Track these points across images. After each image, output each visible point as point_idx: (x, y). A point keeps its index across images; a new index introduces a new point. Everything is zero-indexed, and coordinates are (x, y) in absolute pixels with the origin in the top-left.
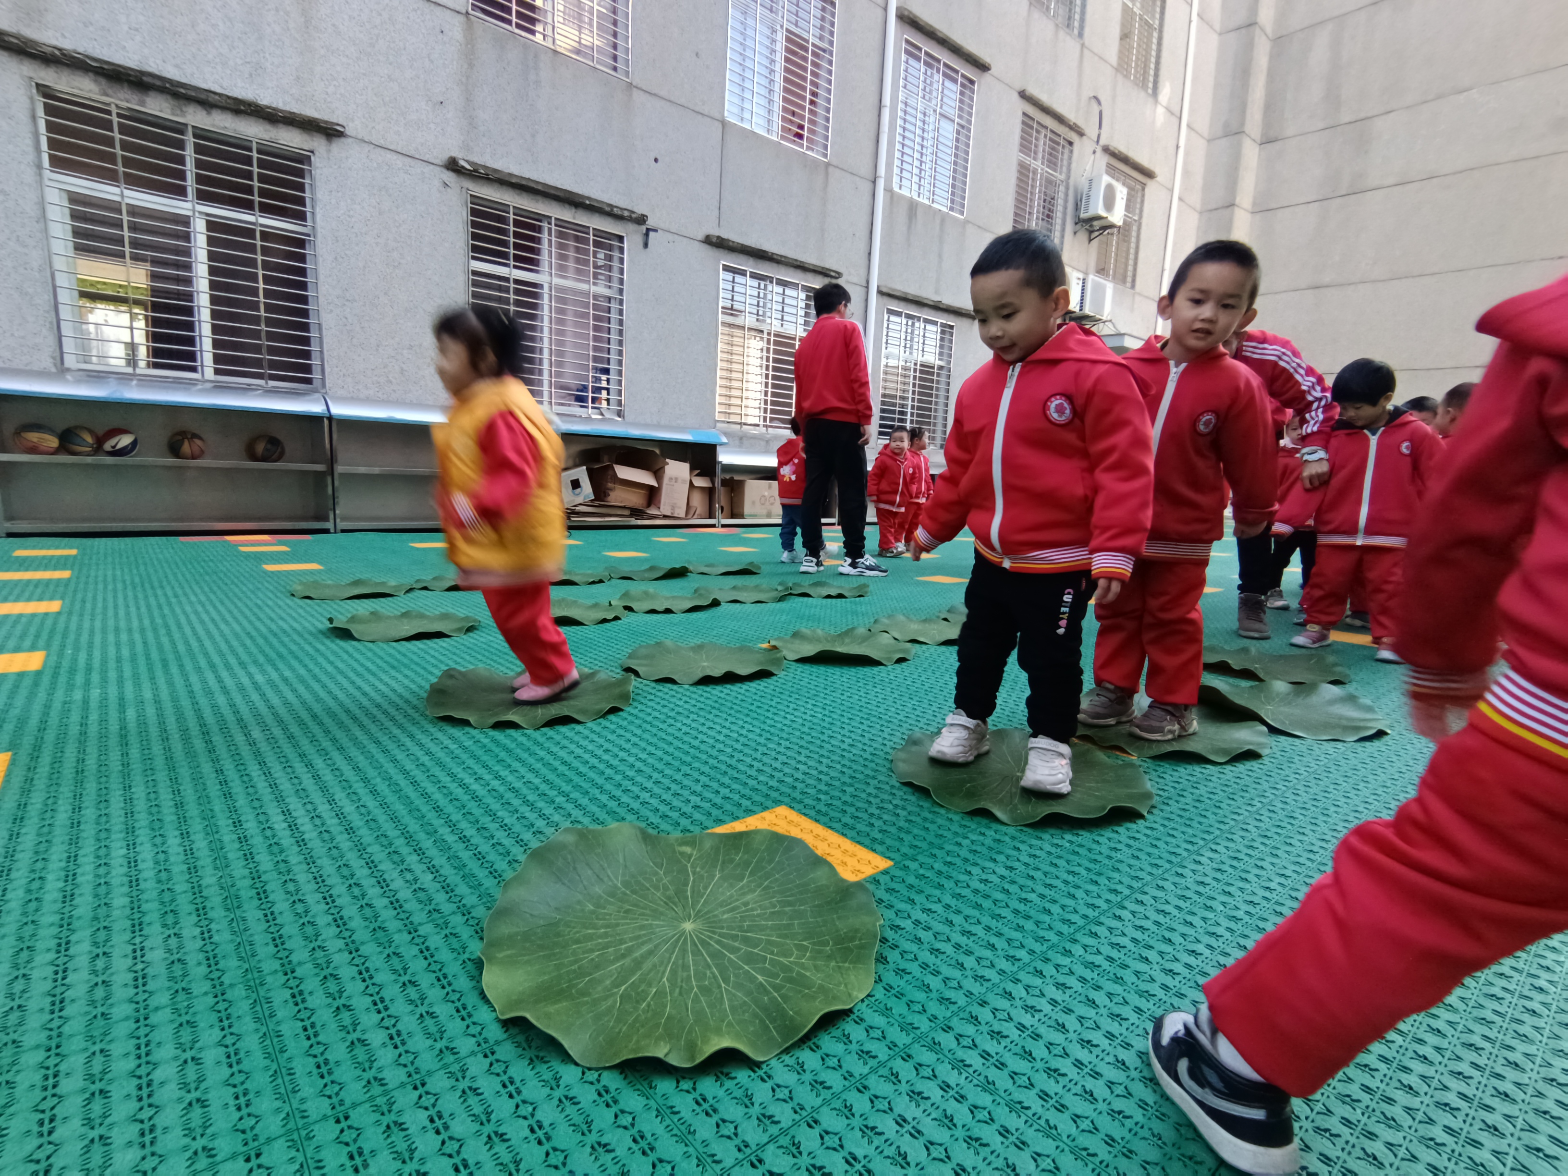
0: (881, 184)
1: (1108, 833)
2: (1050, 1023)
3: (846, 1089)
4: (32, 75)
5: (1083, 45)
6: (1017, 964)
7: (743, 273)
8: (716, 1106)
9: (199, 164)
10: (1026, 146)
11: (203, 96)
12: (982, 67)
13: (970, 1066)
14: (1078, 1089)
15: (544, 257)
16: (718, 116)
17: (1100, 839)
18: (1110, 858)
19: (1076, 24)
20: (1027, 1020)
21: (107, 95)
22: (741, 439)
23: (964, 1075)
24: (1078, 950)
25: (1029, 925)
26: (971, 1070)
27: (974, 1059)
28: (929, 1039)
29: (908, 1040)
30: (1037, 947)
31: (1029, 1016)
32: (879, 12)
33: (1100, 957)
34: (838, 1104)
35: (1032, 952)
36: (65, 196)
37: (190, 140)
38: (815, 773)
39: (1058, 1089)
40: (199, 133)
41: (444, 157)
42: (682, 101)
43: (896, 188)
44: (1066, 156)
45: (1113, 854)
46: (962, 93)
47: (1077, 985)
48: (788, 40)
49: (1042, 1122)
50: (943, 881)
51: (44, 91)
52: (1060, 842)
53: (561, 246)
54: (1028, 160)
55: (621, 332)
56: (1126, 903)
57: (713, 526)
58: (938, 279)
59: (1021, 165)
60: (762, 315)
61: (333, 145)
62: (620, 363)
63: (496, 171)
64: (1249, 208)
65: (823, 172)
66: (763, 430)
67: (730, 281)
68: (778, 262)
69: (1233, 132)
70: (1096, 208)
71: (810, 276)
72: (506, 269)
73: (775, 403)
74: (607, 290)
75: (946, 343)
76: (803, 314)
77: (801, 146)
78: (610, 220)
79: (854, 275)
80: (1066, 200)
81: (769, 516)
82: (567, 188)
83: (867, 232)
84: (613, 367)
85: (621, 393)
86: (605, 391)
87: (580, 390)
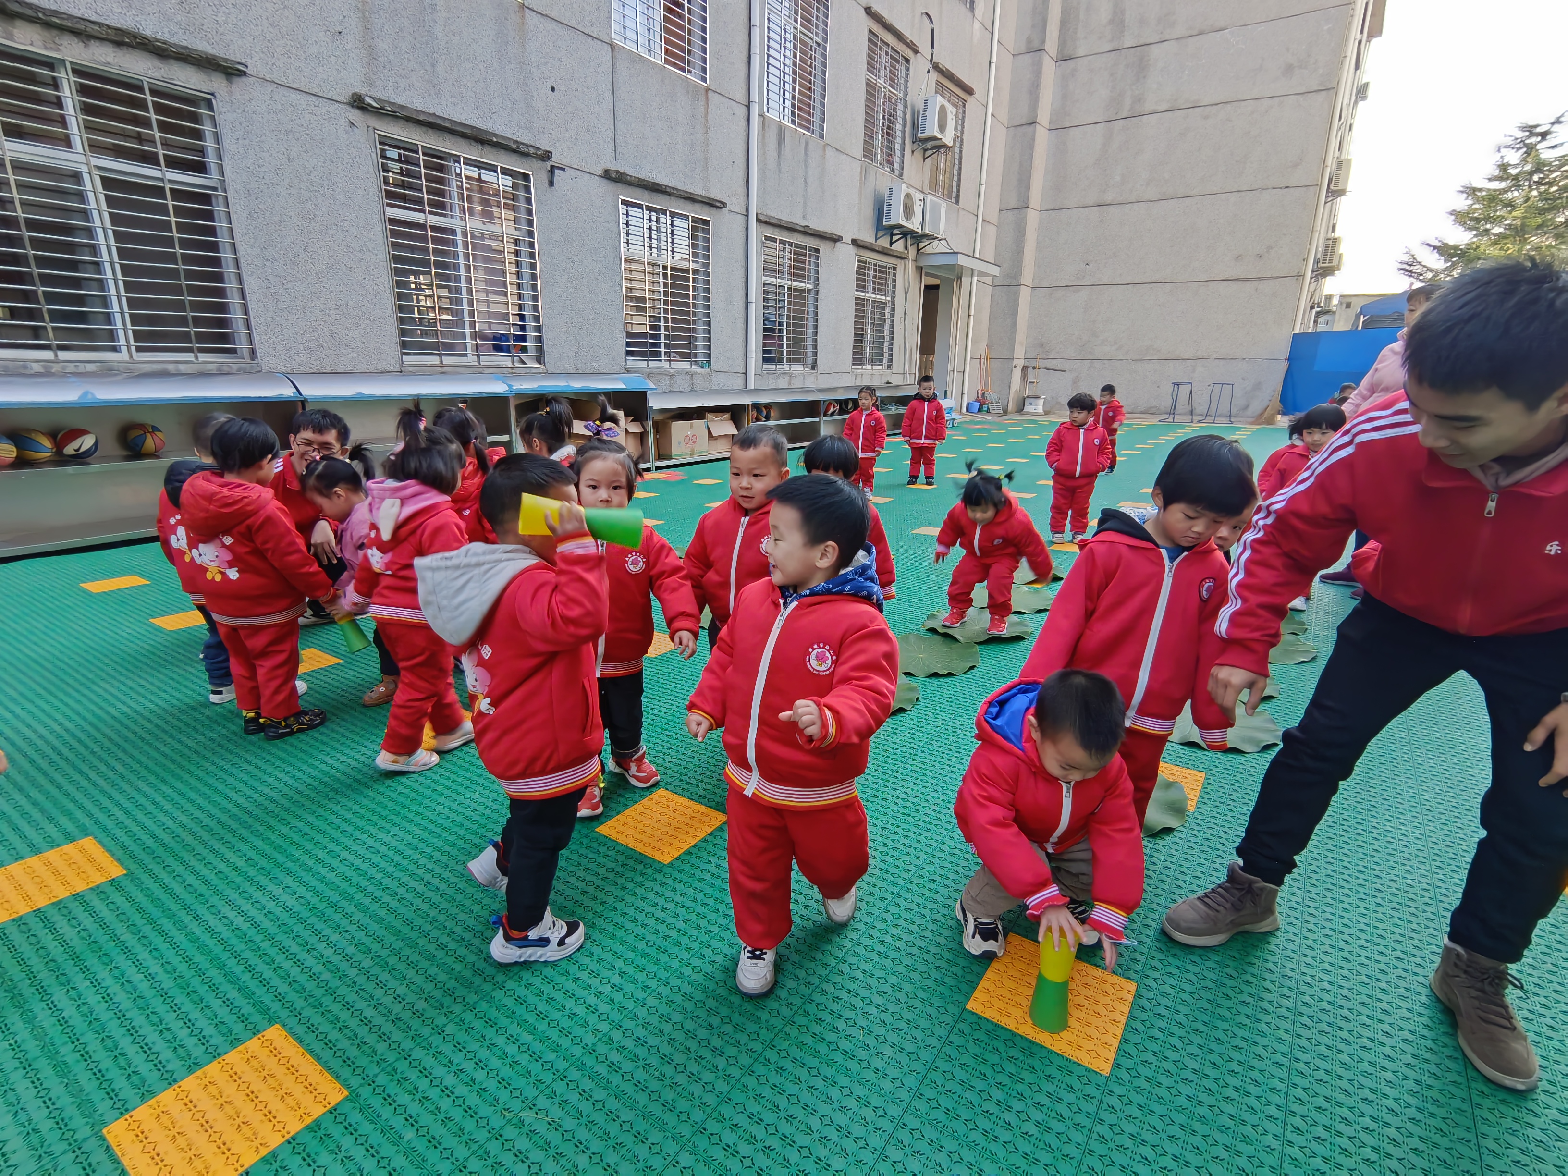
0: (754, 109)
7: (637, 206)
9: (84, 108)
10: (871, 64)
11: (80, 26)
16: (606, 38)
22: (649, 376)
41: (348, 93)
42: (572, 22)
43: (765, 111)
44: (904, 74)
54: (873, 78)
57: (650, 470)
58: (805, 204)
59: (869, 84)
60: (658, 248)
61: (234, 86)
62: (536, 308)
63: (402, 107)
64: (1047, 126)
65: (703, 98)
66: (666, 365)
67: (627, 215)
68: (670, 194)
69: (1036, 50)
70: (932, 129)
71: (697, 206)
72: (421, 215)
73: (675, 338)
74: (517, 233)
75: (813, 267)
76: (694, 246)
77: (683, 70)
78: (515, 158)
79: (735, 204)
80: (905, 119)
81: (692, 454)
82: (473, 123)
83: (744, 159)
84: (528, 313)
85: (539, 339)
86: (523, 339)
87: (500, 340)
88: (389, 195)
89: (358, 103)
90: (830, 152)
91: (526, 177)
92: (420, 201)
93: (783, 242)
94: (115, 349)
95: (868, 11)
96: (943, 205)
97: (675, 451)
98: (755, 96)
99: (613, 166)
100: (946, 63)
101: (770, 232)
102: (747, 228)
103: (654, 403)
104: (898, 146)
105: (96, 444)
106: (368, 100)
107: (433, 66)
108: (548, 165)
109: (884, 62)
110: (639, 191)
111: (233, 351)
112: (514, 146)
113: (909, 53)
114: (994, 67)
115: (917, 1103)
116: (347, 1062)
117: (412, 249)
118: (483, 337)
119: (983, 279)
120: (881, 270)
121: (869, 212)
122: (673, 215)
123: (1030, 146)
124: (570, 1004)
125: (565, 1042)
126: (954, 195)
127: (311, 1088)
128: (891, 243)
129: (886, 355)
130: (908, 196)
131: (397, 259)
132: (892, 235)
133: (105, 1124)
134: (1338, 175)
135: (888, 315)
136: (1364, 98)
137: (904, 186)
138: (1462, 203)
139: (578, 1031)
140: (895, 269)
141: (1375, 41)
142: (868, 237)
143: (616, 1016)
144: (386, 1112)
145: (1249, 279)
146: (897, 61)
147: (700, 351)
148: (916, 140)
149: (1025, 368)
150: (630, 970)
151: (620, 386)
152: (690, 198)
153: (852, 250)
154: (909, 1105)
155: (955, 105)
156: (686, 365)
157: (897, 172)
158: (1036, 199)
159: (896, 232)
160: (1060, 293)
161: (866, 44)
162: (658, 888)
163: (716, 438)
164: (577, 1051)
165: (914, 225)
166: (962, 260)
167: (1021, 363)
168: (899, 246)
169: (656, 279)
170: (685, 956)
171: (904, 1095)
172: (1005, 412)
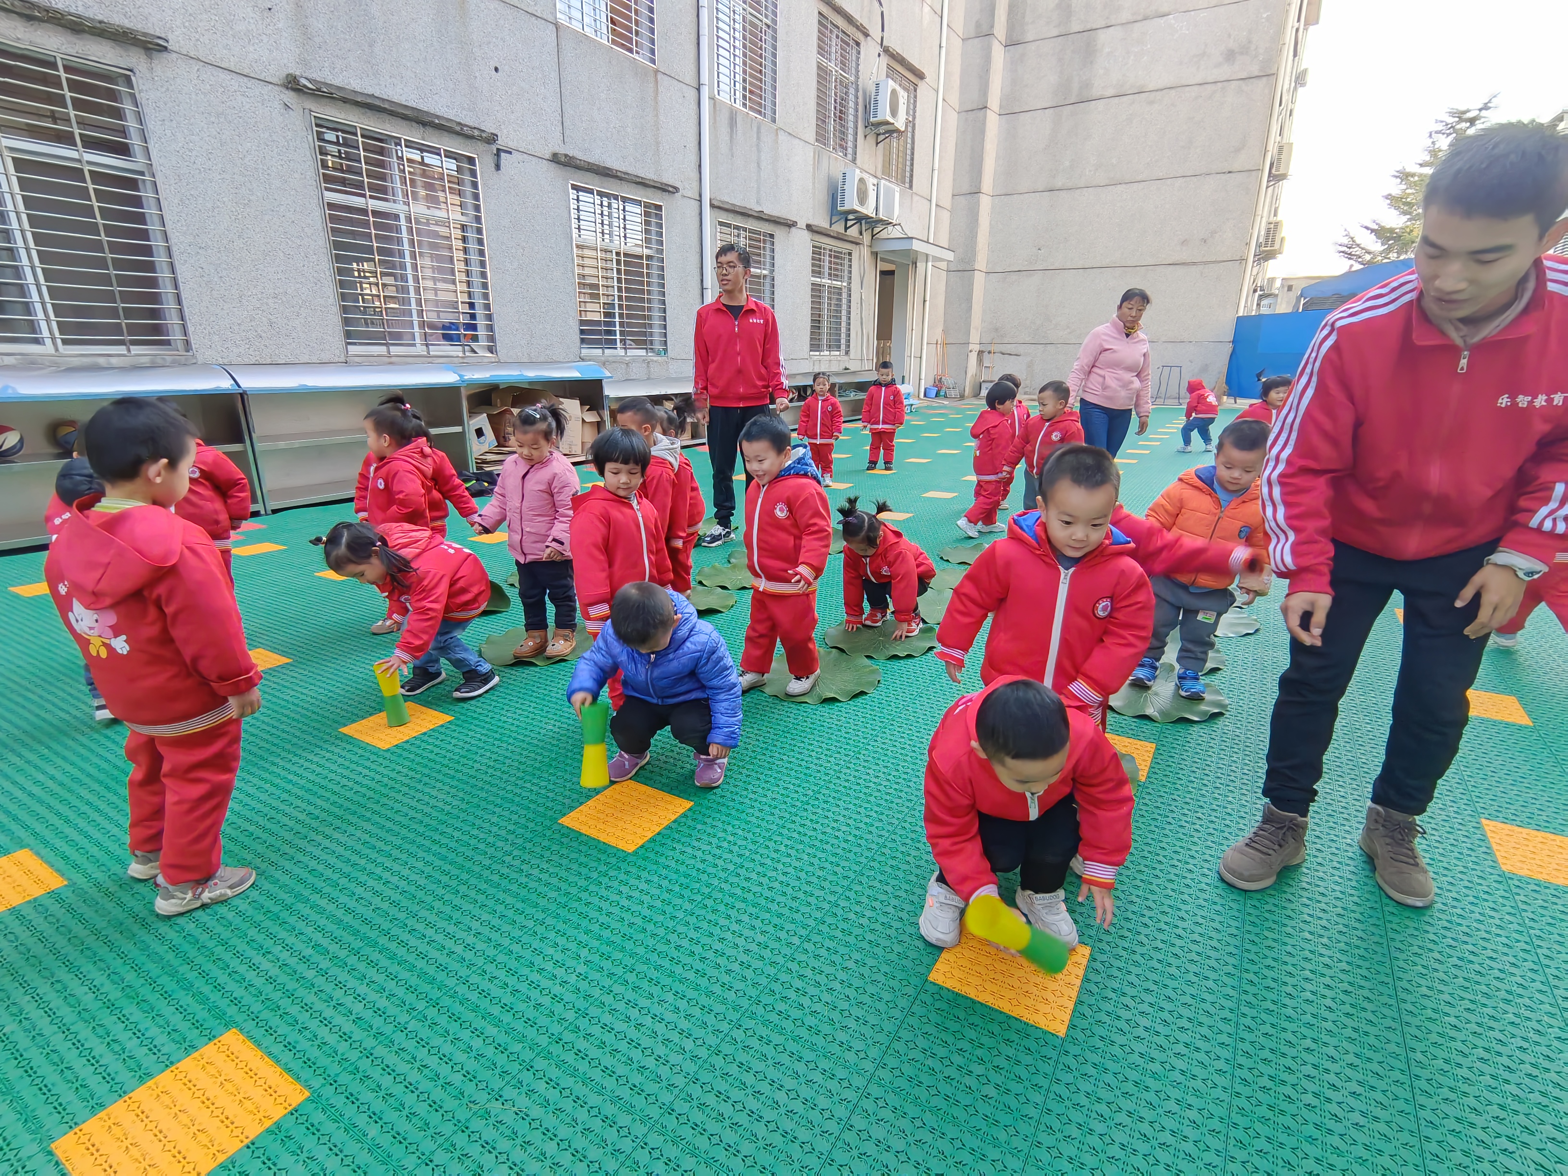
0: (705, 91)
7: (588, 191)
10: (822, 50)
16: (551, 17)
22: (604, 364)
41: (283, 74)
43: (716, 94)
44: (854, 57)
54: (824, 62)
58: (759, 188)
59: (820, 67)
60: (610, 234)
61: (156, 62)
62: (486, 296)
63: (340, 88)
64: (997, 109)
65: (652, 79)
66: (621, 352)
67: (578, 200)
68: (621, 179)
69: (985, 34)
70: (884, 113)
71: (650, 191)
72: (362, 200)
73: (629, 325)
74: (463, 218)
75: (768, 253)
76: (647, 232)
77: (630, 50)
78: (460, 140)
79: (688, 189)
80: (857, 104)
82: (414, 105)
83: (696, 143)
84: (479, 302)
85: (490, 328)
86: (474, 327)
87: (450, 329)
88: (327, 179)
89: (292, 84)
90: (782, 136)
91: (471, 161)
92: (360, 185)
93: (737, 228)
94: (37, 341)
96: (897, 189)
98: (705, 78)
99: (562, 150)
100: (896, 46)
101: (724, 218)
102: (701, 214)
103: (611, 391)
104: (851, 131)
105: (21, 440)
106: (304, 82)
107: (371, 46)
108: (494, 148)
110: (589, 175)
111: (168, 343)
112: (458, 128)
113: (860, 37)
114: (943, 51)
115: (881, 1073)
116: (309, 1063)
117: (354, 234)
118: (432, 326)
119: (938, 264)
120: (837, 256)
121: (822, 196)
122: (625, 200)
123: (980, 131)
124: (535, 994)
125: (531, 1033)
126: (907, 179)
127: (270, 1090)
128: (846, 229)
129: (843, 341)
130: (861, 180)
131: (337, 245)
132: (847, 220)
133: (52, 1139)
134: (1279, 159)
135: (844, 301)
136: (1303, 85)
137: (858, 171)
138: (1396, 188)
139: (543, 1021)
140: (850, 254)
141: (1312, 28)
142: (822, 222)
143: (581, 1004)
144: (350, 1111)
145: (1194, 263)
146: (848, 44)
147: (657, 338)
148: (868, 125)
149: (980, 353)
150: (596, 958)
151: (575, 374)
152: (643, 184)
153: (806, 235)
154: (873, 1075)
155: (905, 89)
156: (642, 352)
157: (850, 157)
158: (987, 184)
159: (851, 217)
160: (1014, 277)
161: (816, 26)
162: (622, 877)
164: (544, 1041)
165: (868, 210)
166: (917, 246)
167: (977, 348)
168: (853, 232)
169: (609, 265)
170: (651, 942)
171: (868, 1066)
172: (962, 397)
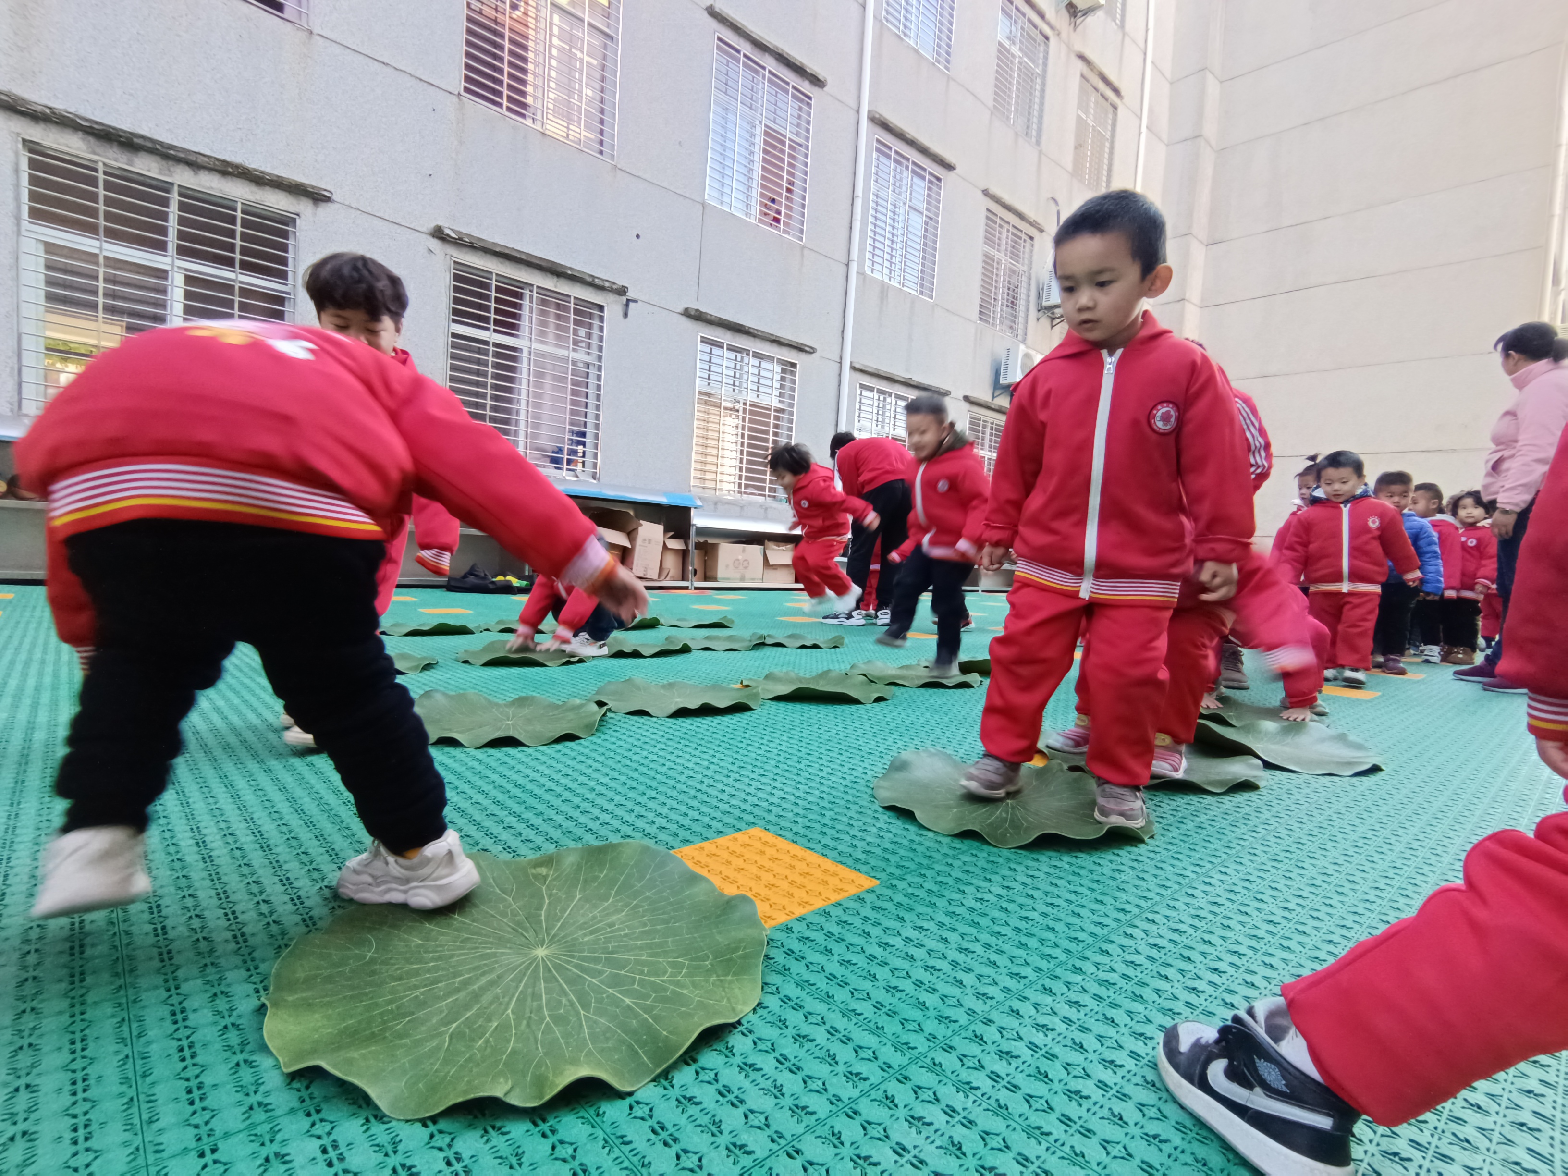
0: (854, 267)
1: (1109, 856)
2: (1064, 1042)
3: (831, 1114)
4: (18, 130)
5: (1040, 152)
6: (1023, 981)
7: (720, 345)
8: (676, 1134)
9: (182, 221)
10: (989, 239)
11: (192, 158)
12: (949, 167)
13: (977, 1088)
14: (1105, 1112)
15: (524, 323)
16: (699, 199)
17: (1101, 862)
18: (1114, 879)
19: (1034, 133)
20: (1039, 1038)
21: (95, 153)
22: (716, 504)
23: (972, 1098)
24: (1088, 967)
25: (1033, 943)
26: (979, 1093)
27: (981, 1080)
28: (928, 1060)
29: (905, 1061)
30: (1044, 964)
31: (1041, 1035)
32: (852, 114)
33: (1113, 975)
34: (825, 1131)
35: (1038, 969)
36: (41, 248)
37: (175, 198)
38: (792, 798)
39: (1082, 1112)
40: (184, 192)
41: (431, 225)
42: (665, 184)
43: (868, 272)
44: (1027, 250)
45: (1117, 875)
46: (929, 189)
47: (1092, 1003)
48: (767, 134)
49: (1067, 1149)
50: (934, 900)
51: (31, 146)
52: (1059, 864)
53: (543, 313)
54: (993, 252)
55: (598, 397)
56: (1137, 922)
57: (686, 588)
58: (909, 358)
59: (986, 255)
60: (738, 386)
61: (319, 209)
63: (479, 240)
64: (1198, 303)
65: (798, 255)
67: (708, 353)
68: (755, 336)
69: (1182, 233)
71: (783, 349)
72: (486, 332)
76: (781, 387)
77: (778, 229)
78: (590, 289)
79: (826, 348)
80: (1029, 290)
81: (742, 579)
82: (552, 259)
83: (841, 311)
85: (597, 456)
87: (556, 452)
88: (455, 312)
89: (439, 234)
90: (939, 312)
91: (601, 308)
92: (486, 320)
93: (880, 392)
95: (986, 193)
97: (721, 572)
98: (855, 255)
99: (694, 305)
101: (866, 381)
102: (840, 375)
103: (698, 520)
104: (1022, 314)
106: (448, 232)
107: (519, 209)
108: (624, 299)
109: (1005, 237)
110: (720, 330)
112: (589, 279)
113: (1033, 232)
117: (472, 360)
118: (539, 447)
121: (984, 371)
130: (1027, 356)
131: (454, 368)
137: (1022, 347)
142: (984, 395)
146: (1020, 238)
148: (1041, 309)
151: (661, 499)
152: (777, 342)
153: (966, 406)
156: (761, 498)
157: (1020, 338)
161: (983, 221)
163: (775, 567)
